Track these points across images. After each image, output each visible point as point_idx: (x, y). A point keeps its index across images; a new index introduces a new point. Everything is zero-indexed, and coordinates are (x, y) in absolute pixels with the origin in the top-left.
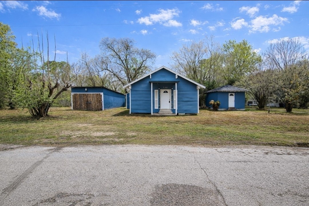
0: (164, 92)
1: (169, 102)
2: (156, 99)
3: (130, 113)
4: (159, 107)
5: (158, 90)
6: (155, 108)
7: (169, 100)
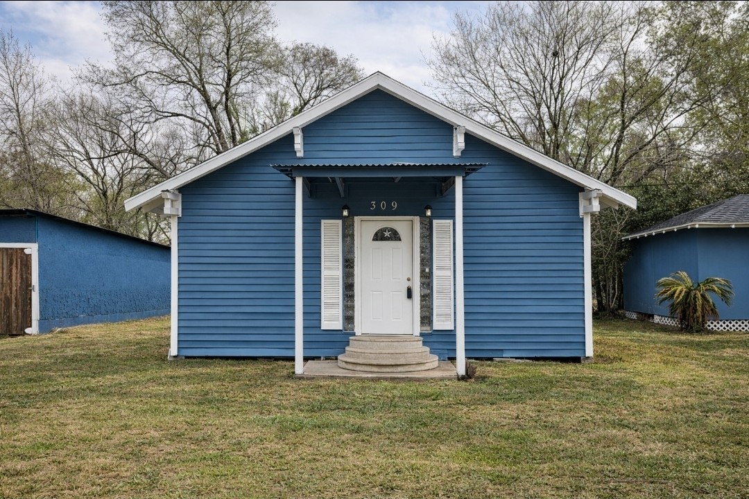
0: (379, 236)
1: (410, 294)
2: (331, 271)
3: (173, 351)
4: (349, 319)
5: (340, 222)
6: (325, 325)
7: (409, 284)
